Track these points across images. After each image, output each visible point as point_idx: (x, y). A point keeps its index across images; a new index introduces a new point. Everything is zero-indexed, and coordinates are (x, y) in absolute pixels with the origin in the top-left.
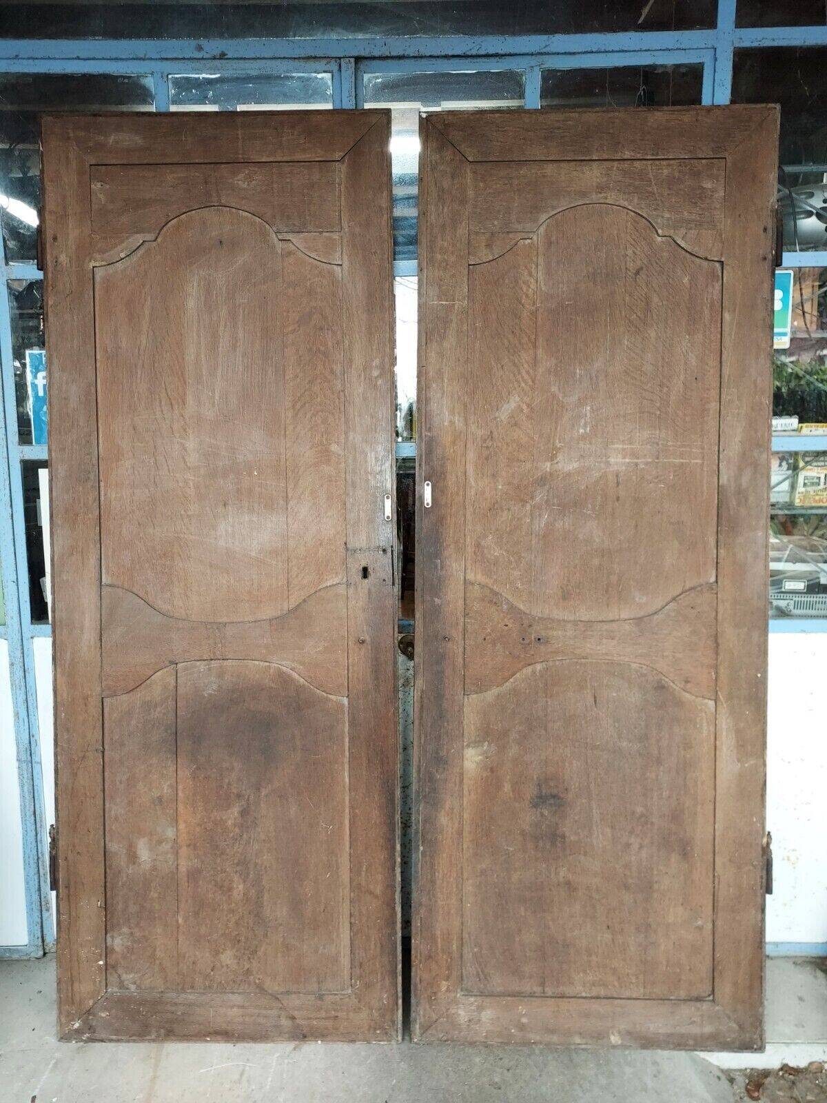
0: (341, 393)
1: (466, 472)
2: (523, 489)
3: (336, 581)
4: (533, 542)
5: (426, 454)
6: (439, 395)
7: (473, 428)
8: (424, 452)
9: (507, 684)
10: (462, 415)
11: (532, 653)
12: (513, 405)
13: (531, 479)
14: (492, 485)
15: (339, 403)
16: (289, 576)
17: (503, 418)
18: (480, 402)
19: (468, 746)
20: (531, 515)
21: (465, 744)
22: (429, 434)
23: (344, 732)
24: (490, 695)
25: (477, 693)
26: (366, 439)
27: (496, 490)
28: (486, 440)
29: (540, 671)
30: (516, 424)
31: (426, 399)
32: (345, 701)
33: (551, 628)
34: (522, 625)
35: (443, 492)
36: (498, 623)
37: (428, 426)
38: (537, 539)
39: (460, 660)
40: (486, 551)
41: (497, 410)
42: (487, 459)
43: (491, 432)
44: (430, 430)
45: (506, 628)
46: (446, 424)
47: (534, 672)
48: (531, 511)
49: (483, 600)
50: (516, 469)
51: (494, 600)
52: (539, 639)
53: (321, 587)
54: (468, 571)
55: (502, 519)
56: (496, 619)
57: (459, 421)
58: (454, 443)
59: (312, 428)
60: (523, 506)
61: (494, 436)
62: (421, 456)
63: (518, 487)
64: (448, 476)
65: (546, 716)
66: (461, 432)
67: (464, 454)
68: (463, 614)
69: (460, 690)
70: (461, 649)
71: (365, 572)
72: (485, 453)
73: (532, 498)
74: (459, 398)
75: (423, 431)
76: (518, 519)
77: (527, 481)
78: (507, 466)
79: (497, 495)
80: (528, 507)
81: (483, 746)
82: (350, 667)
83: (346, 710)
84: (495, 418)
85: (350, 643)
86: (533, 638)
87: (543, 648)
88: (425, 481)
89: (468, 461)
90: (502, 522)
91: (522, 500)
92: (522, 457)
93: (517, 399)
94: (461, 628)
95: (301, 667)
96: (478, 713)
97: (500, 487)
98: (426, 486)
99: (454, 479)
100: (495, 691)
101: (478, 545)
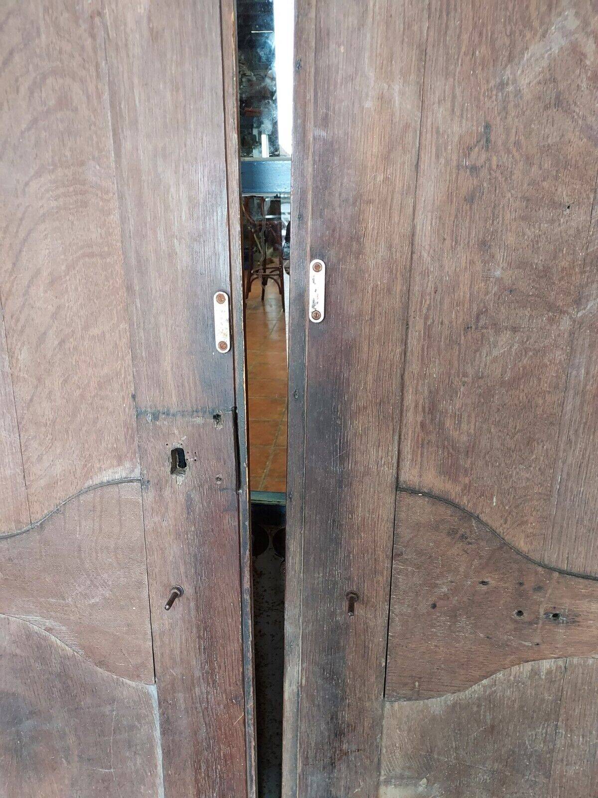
0: (97, 20)
1: (413, 235)
2: (555, 278)
3: (120, 473)
4: (568, 408)
5: (316, 189)
6: (352, 21)
7: (439, 114)
8: (310, 183)
9: (475, 687)
10: (413, 77)
11: (537, 640)
12: (557, 42)
13: (581, 254)
14: (479, 266)
15: (95, 51)
16: (25, 458)
17: (523, 82)
18: (465, 37)
19: (387, 782)
20: (571, 343)
21: (382, 778)
22: (323, 134)
23: (150, 739)
24: (437, 705)
25: (409, 699)
26: (164, 149)
27: (486, 279)
28: (470, 149)
29: (549, 672)
30: (559, 102)
31: (318, 30)
32: (153, 690)
33: (584, 596)
34: (521, 584)
35: (352, 283)
36: (467, 576)
37: (322, 111)
38: (578, 400)
39: (380, 639)
40: (448, 422)
41: (511, 59)
42: (470, 199)
43: (487, 126)
44: (325, 122)
45: (484, 588)
46: (369, 104)
47: (535, 673)
48: (572, 333)
49: (436, 528)
50: (545, 226)
51: (462, 531)
52: (556, 616)
53: (90, 482)
54: (406, 464)
55: (495, 353)
56: (462, 569)
57: (402, 94)
58: (387, 158)
59: (35, 121)
60: (551, 320)
61: (493, 138)
62: (303, 193)
63: (546, 273)
64: (368, 244)
65: (551, 751)
66: (407, 126)
67: (413, 189)
68: (389, 553)
69: (377, 689)
70: (381, 621)
71: (179, 459)
72: (467, 183)
73: (578, 302)
74: (408, 26)
75: (310, 125)
76: (537, 352)
77: (569, 258)
78: (524, 218)
79: (487, 293)
80: (565, 324)
81: (416, 785)
82: (157, 638)
83: (155, 703)
84: (502, 86)
85: (153, 595)
86: (542, 612)
87: (561, 631)
88: (313, 257)
89: (420, 206)
90: (495, 360)
91: (551, 307)
92: (563, 194)
93: (572, 23)
94: (383, 579)
95: (64, 628)
96: (409, 730)
97: (498, 273)
98: (312, 273)
99: (382, 251)
100: (450, 698)
101: (432, 408)
